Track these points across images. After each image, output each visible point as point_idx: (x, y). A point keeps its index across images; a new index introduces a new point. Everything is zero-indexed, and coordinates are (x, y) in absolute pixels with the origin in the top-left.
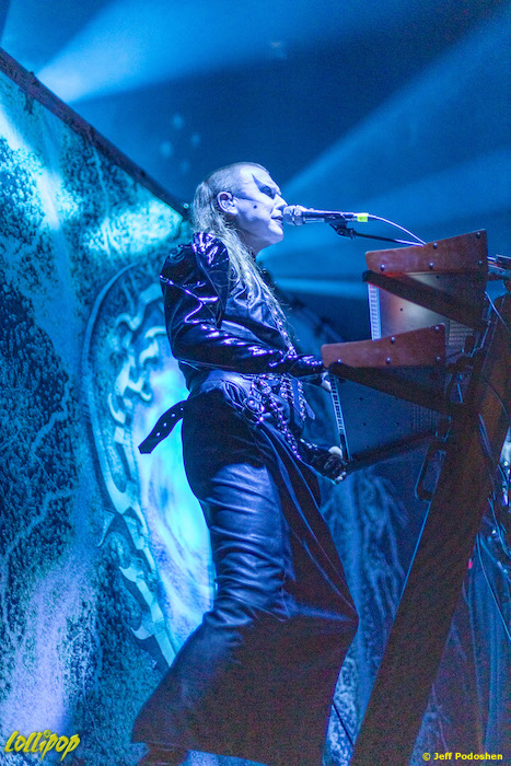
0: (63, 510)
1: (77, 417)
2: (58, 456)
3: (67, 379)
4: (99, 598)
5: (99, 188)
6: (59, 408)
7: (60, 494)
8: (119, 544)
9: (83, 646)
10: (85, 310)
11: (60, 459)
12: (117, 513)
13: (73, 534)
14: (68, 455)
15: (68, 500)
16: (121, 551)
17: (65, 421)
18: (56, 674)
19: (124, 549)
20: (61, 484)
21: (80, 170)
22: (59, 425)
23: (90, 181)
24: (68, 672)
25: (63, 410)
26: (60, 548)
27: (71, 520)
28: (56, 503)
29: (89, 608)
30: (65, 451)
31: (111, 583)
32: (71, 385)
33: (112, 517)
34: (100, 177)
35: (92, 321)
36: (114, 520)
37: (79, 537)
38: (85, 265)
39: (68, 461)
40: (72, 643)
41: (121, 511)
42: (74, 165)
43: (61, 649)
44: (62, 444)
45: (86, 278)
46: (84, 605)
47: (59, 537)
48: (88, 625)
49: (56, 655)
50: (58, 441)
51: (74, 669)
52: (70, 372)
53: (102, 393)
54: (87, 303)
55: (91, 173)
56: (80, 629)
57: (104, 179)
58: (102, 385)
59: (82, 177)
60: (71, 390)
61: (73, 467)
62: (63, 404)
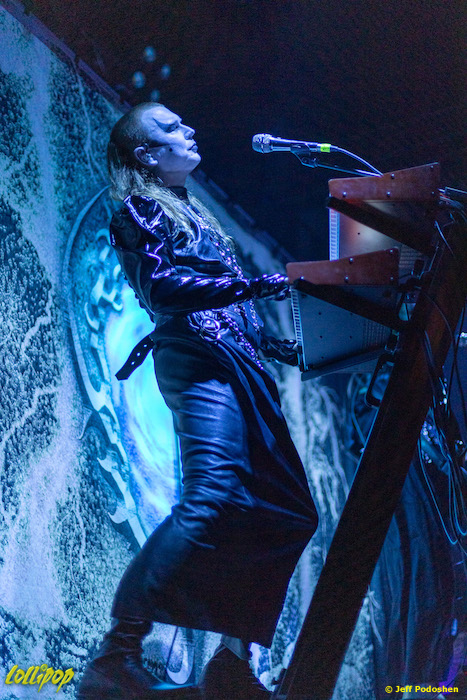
0: (50, 404)
1: (59, 322)
2: (43, 356)
3: (50, 287)
4: (81, 484)
5: (82, 113)
6: (43, 313)
7: (47, 390)
8: (97, 438)
9: (70, 526)
10: (67, 225)
11: (45, 359)
12: (94, 410)
13: (58, 427)
14: (51, 355)
15: (53, 396)
16: (98, 444)
17: (49, 325)
18: (46, 551)
19: (101, 443)
20: (47, 381)
21: (65, 95)
22: (44, 329)
23: (74, 106)
24: (57, 549)
25: (46, 315)
26: (49, 438)
27: (56, 414)
28: (44, 398)
29: (73, 493)
30: (49, 352)
31: (90, 472)
32: (54, 293)
33: (90, 413)
34: (83, 103)
35: (73, 235)
36: (92, 416)
37: (64, 429)
38: (70, 183)
39: (52, 362)
40: (60, 523)
41: (98, 408)
42: (61, 90)
43: (52, 528)
44: (46, 346)
45: (70, 196)
46: (69, 489)
47: (47, 428)
48: (73, 508)
49: (48, 533)
50: (43, 343)
51: (63, 547)
52: (53, 280)
53: (80, 302)
54: (68, 218)
55: (75, 99)
56: (67, 511)
57: (86, 105)
58: (80, 294)
59: (68, 102)
60: (54, 297)
61: (56, 367)
62: (47, 309)
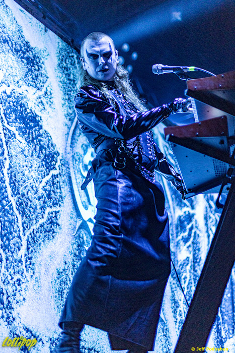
0: (56, 217)
1: (64, 173)
2: (53, 191)
3: (59, 155)
4: (73, 260)
5: (76, 68)
6: (54, 168)
7: (54, 209)
8: (84, 235)
9: (65, 282)
10: (69, 123)
11: (54, 192)
12: (83, 220)
13: (60, 229)
14: (59, 191)
15: (58, 212)
16: (85, 238)
17: (57, 175)
18: (50, 295)
19: (87, 237)
20: (55, 204)
21: (66, 59)
22: (54, 176)
23: (71, 64)
24: (57, 294)
25: (56, 169)
26: (54, 235)
27: (59, 222)
28: (52, 213)
29: (68, 265)
30: (57, 189)
31: (79, 253)
32: (61, 158)
33: (81, 221)
34: (76, 62)
35: (73, 128)
36: (82, 223)
37: (64, 230)
38: (69, 102)
39: (59, 194)
40: (59, 281)
41: (86, 219)
42: (63, 56)
43: (54, 283)
44: (55, 186)
45: (70, 108)
46: (65, 263)
47: (53, 230)
48: (67, 273)
49: (51, 286)
50: (54, 184)
51: (60, 293)
52: (61, 151)
53: (77, 162)
54: (70, 120)
55: (72, 61)
56: (64, 274)
57: (78, 63)
58: (77, 159)
59: (67, 62)
60: (61, 160)
61: (61, 197)
62: (57, 166)
